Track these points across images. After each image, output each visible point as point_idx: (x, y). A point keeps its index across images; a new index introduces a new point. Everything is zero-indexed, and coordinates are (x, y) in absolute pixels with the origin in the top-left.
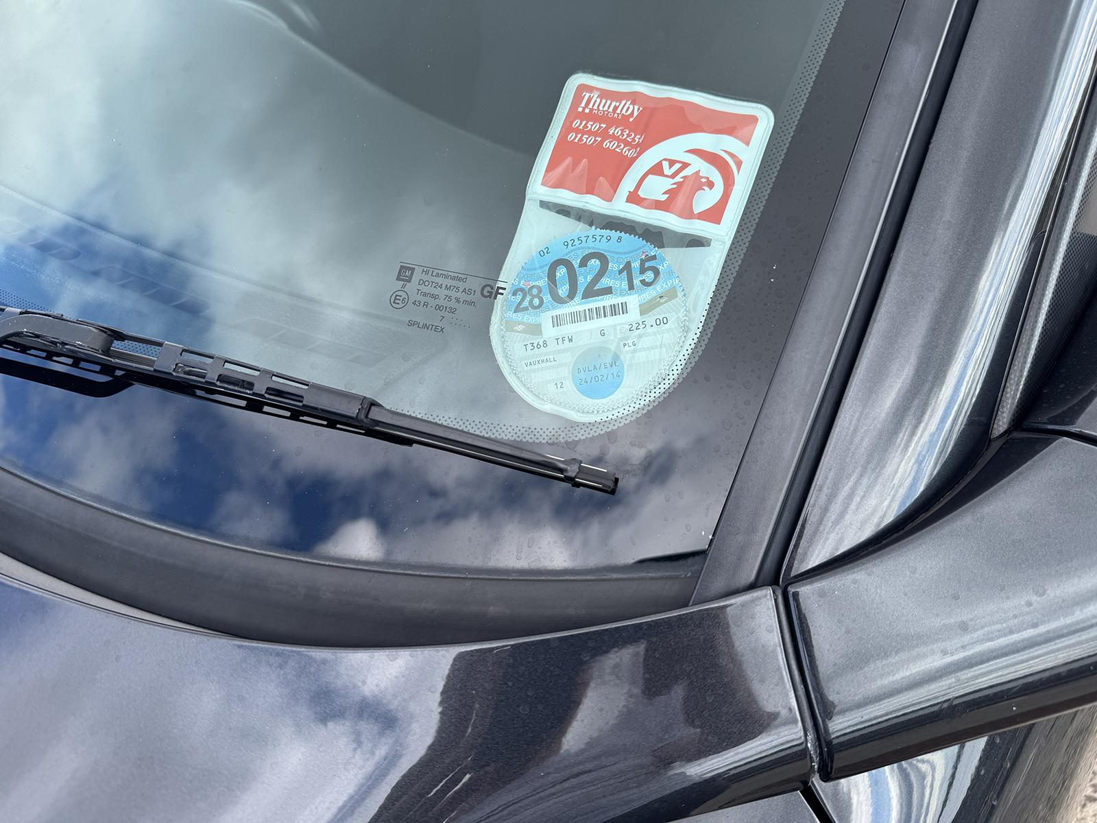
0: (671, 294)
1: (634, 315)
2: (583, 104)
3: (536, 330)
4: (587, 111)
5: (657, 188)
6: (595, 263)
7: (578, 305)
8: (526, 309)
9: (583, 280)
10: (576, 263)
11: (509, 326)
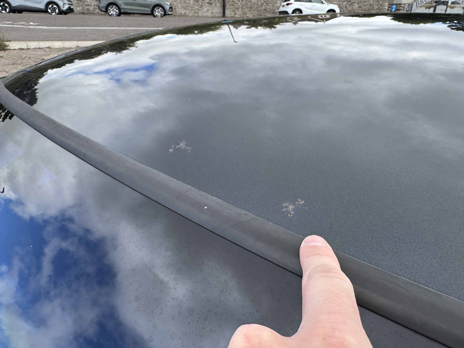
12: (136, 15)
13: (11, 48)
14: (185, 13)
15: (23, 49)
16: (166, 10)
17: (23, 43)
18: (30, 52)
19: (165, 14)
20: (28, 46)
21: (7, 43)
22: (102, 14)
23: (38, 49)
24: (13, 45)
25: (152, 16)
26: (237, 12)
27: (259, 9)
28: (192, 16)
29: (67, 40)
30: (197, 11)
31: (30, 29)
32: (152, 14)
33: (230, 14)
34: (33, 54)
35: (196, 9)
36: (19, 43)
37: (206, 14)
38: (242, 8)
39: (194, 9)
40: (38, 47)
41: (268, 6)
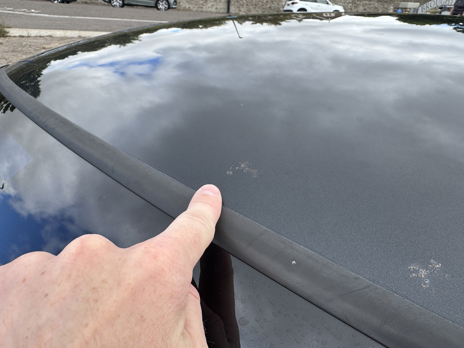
12: (139, 7)
13: (11, 35)
14: (189, 8)
15: (23, 37)
16: (170, 4)
17: (24, 30)
18: (30, 40)
19: (169, 8)
20: (28, 34)
21: (7, 30)
22: (105, 5)
23: (39, 38)
24: (14, 32)
25: (156, 9)
26: (241, 9)
27: (264, 7)
28: (196, 11)
29: (69, 30)
30: (201, 6)
31: (31, 16)
32: (156, 7)
33: (234, 11)
34: (33, 42)
35: (200, 4)
36: (19, 30)
37: (210, 9)
38: (247, 5)
39: (198, 4)
40: (39, 35)
41: (273, 4)
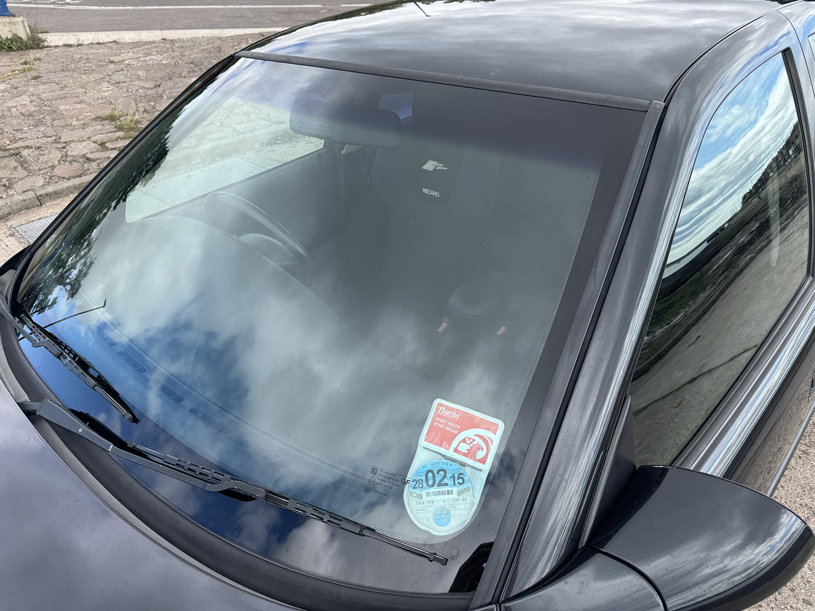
0: (468, 489)
1: (455, 496)
2: (439, 412)
3: (420, 497)
4: (441, 414)
5: (464, 448)
6: (442, 473)
7: (435, 489)
8: (417, 488)
9: (438, 479)
10: (435, 472)
11: (411, 494)
15: (71, 46)
17: (70, 34)
18: (84, 50)
20: (79, 40)
21: (42, 36)
23: (97, 45)
24: (53, 39)
29: (143, 29)
34: (91, 53)
36: (62, 36)
40: (96, 42)
